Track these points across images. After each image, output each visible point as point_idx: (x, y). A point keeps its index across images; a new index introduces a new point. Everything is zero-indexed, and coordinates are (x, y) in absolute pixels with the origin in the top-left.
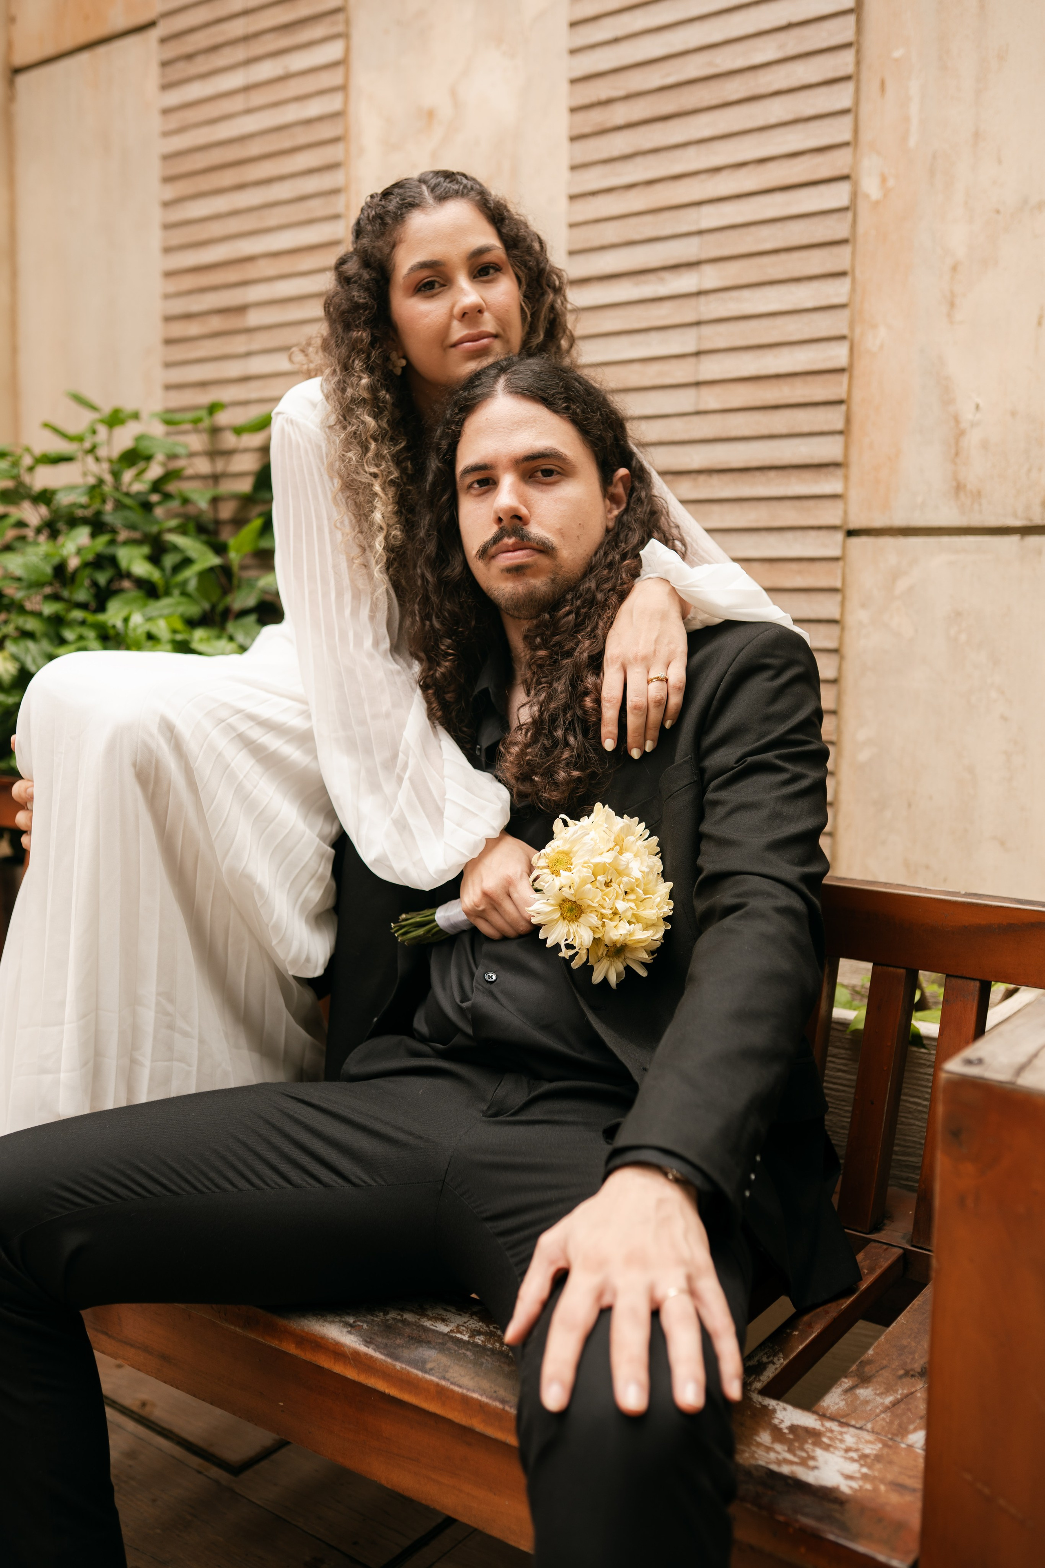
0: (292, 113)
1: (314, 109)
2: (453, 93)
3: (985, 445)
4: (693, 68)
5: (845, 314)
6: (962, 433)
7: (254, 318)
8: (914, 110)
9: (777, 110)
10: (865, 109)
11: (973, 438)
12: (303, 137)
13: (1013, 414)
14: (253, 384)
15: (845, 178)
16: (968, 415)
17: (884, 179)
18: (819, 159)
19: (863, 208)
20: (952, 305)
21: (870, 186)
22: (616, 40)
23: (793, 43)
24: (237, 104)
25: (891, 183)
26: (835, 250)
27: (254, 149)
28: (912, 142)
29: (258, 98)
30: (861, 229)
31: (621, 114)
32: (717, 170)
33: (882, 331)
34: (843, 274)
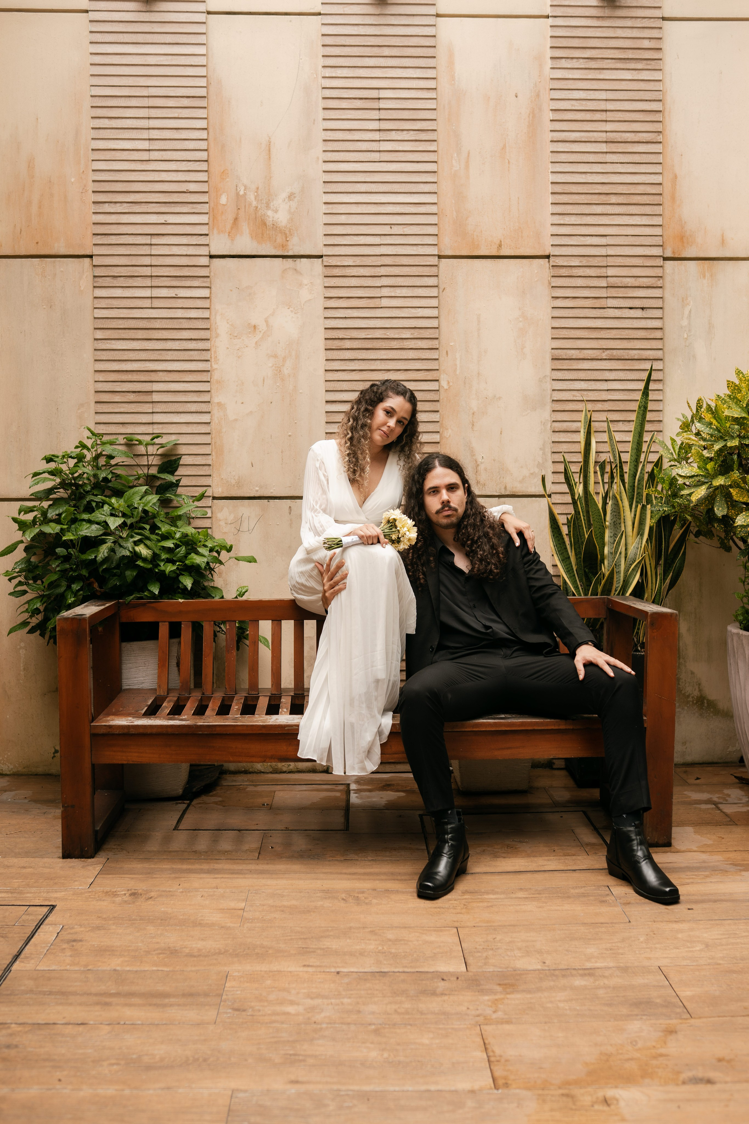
0: (179, 313)
1: (193, 314)
2: (266, 321)
3: (486, 470)
4: (378, 334)
5: (439, 424)
6: (478, 465)
7: (156, 397)
8: (458, 362)
9: (411, 354)
10: (441, 359)
11: (482, 467)
12: (185, 324)
13: (494, 460)
14: (155, 426)
15: (437, 380)
16: (480, 460)
17: (449, 383)
18: (427, 373)
19: (442, 391)
20: (473, 425)
21: (444, 384)
22: (345, 318)
23: (416, 334)
24: (147, 303)
25: (451, 384)
26: (434, 403)
27: (157, 324)
28: (458, 373)
29: (157, 303)
30: (441, 398)
31: (348, 344)
32: (389, 370)
33: (450, 431)
34: (438, 411)
